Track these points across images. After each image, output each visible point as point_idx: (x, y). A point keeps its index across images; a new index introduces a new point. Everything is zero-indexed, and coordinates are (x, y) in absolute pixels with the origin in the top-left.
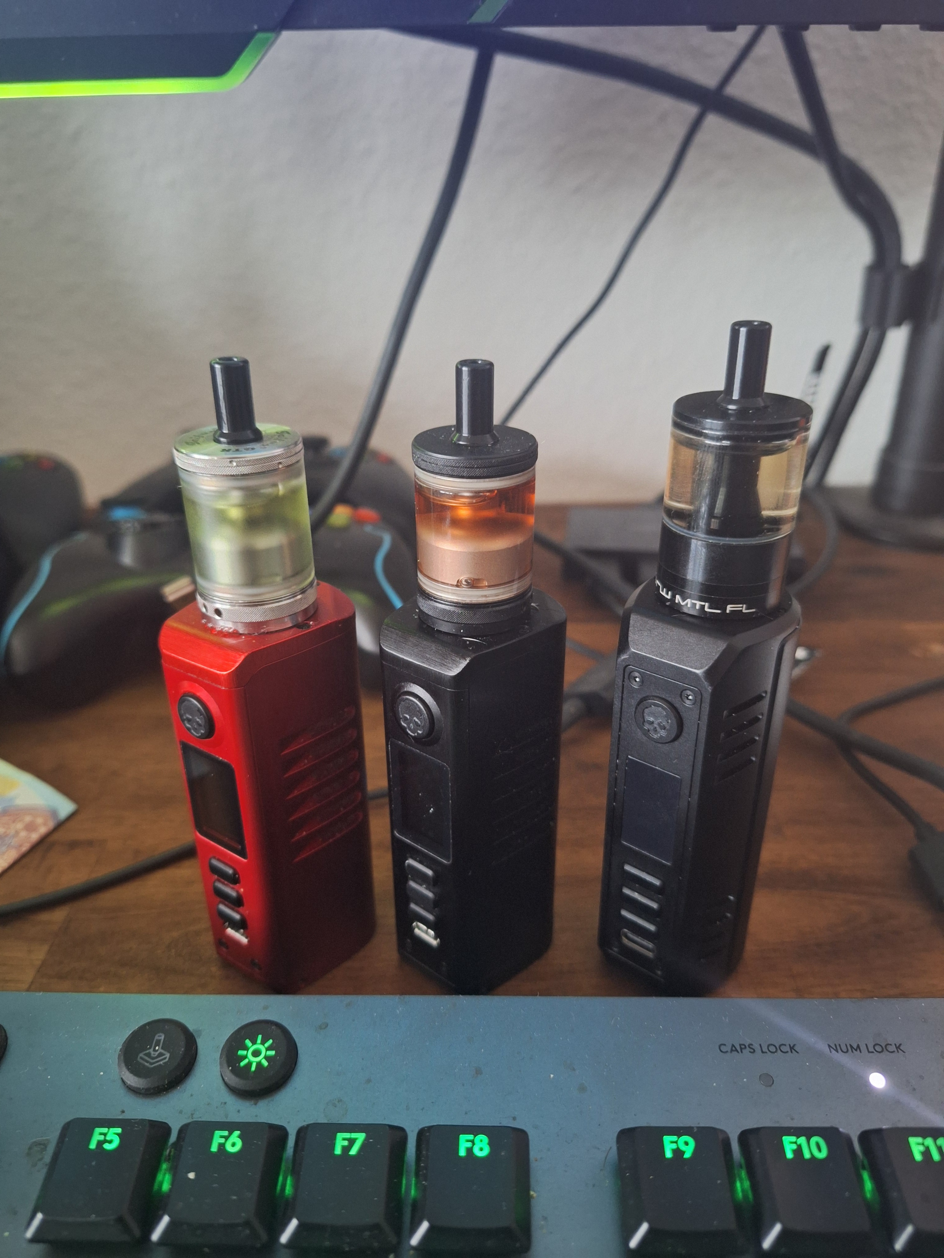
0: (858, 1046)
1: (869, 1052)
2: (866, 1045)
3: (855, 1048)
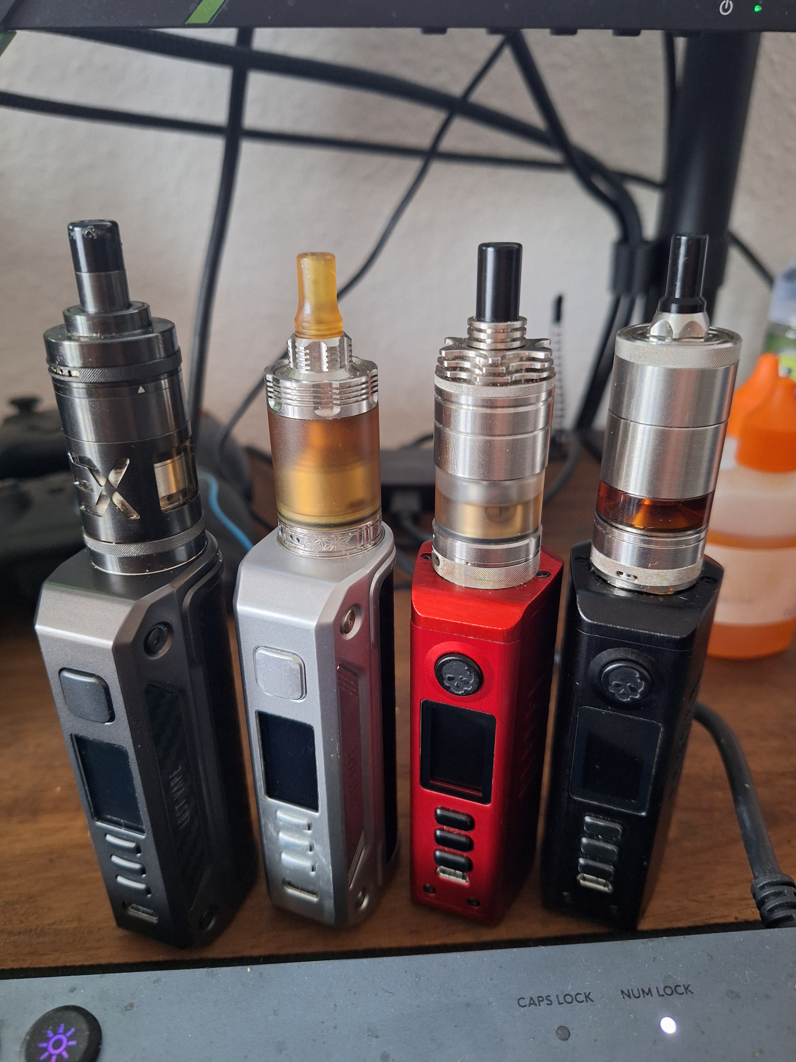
0: (649, 990)
1: (659, 995)
2: (657, 988)
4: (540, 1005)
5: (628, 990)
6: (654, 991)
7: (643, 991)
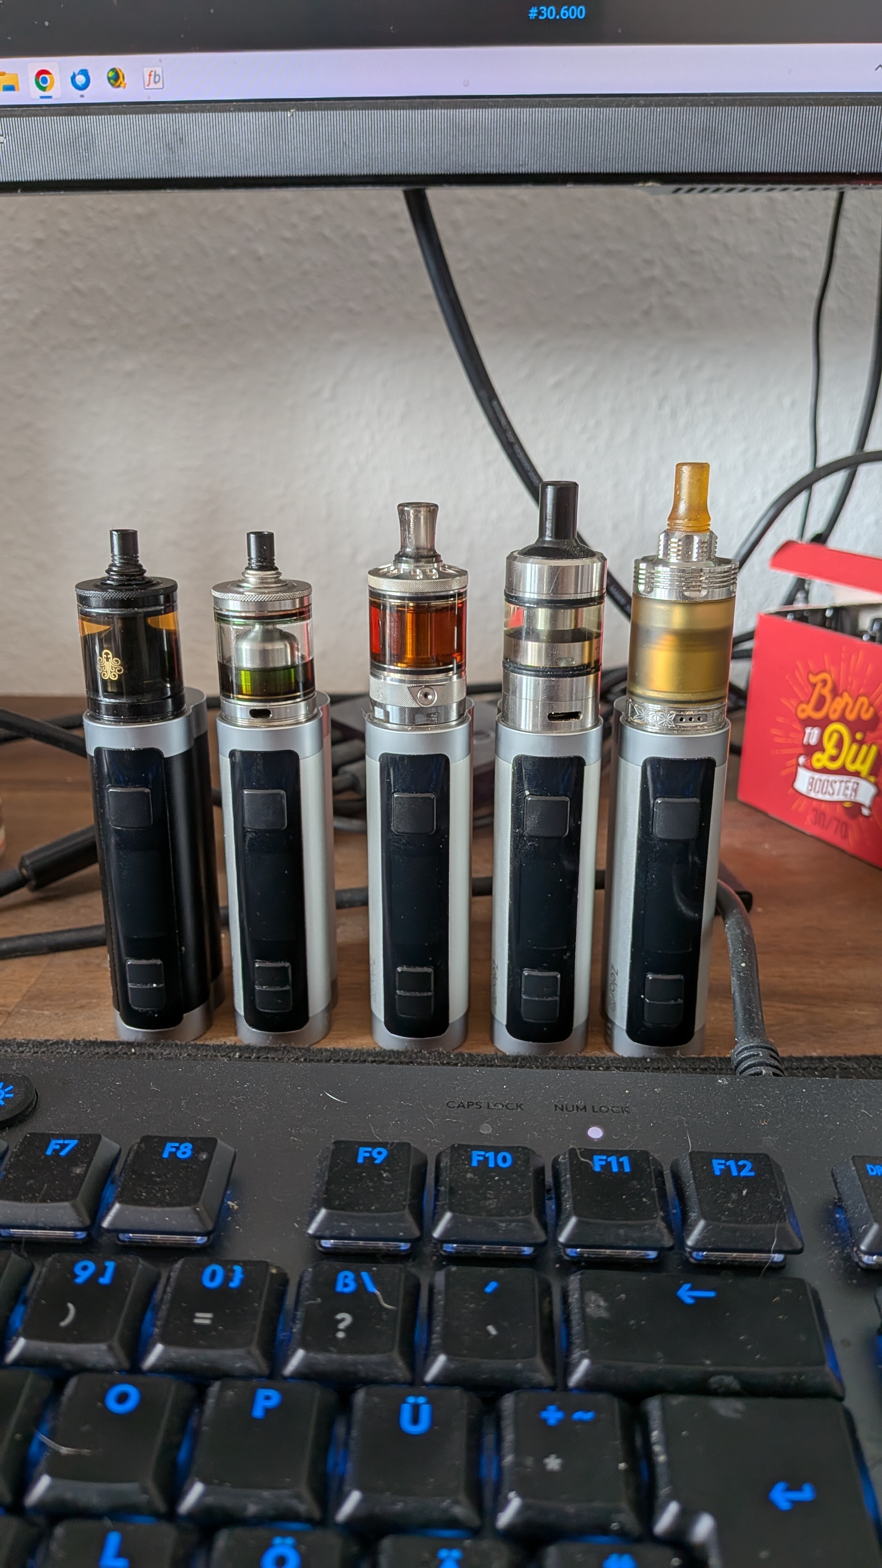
0: (585, 1107)
1: (594, 1111)
2: (593, 1107)
3: (581, 1108)
4: (468, 1107)
5: (562, 1106)
6: (589, 1108)
7: (577, 1107)
